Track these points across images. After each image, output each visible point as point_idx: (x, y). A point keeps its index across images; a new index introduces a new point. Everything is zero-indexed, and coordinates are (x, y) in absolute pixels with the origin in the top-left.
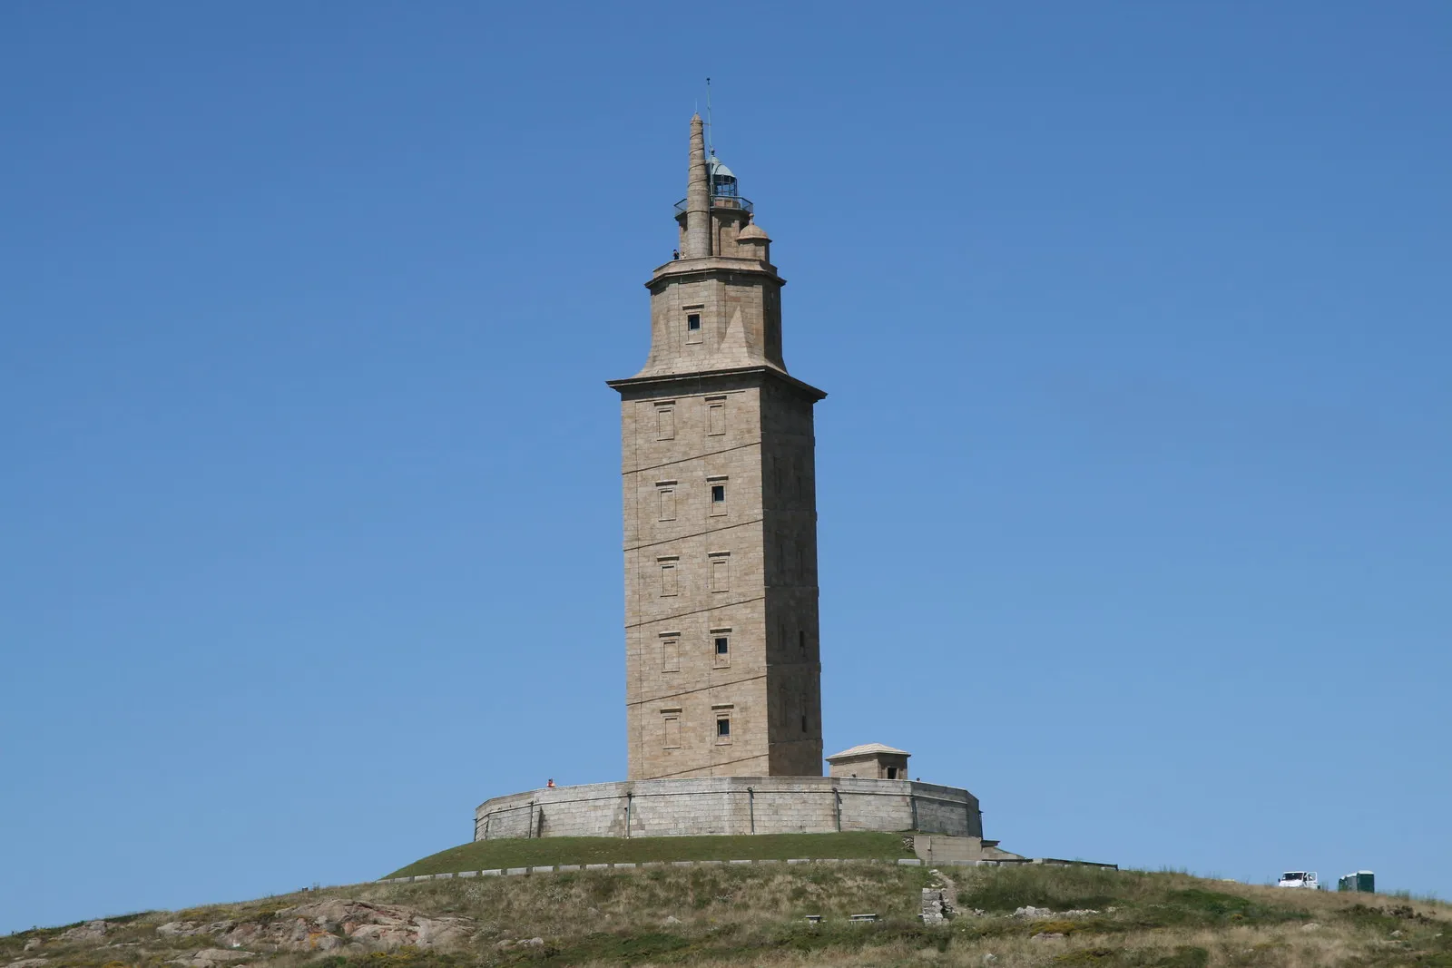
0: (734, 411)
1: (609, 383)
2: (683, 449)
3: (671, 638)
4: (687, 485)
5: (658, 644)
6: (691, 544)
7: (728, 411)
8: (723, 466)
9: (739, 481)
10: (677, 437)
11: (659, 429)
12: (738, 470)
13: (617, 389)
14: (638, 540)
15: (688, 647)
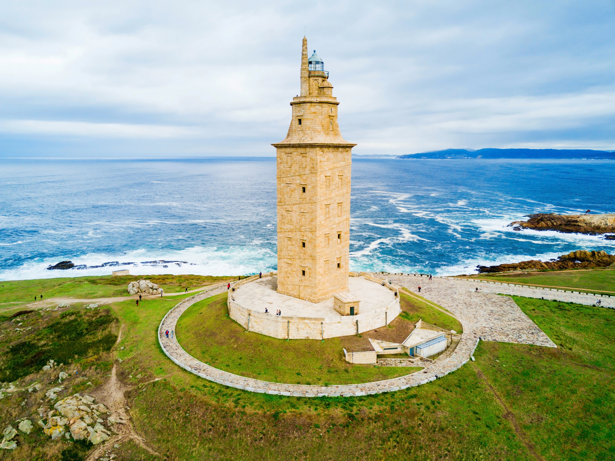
0: (309, 159)
1: (272, 145)
2: (294, 172)
3: (290, 239)
4: (295, 185)
5: (286, 240)
6: (296, 207)
7: (307, 159)
8: (306, 180)
9: (310, 186)
10: (292, 167)
11: (287, 163)
12: (310, 182)
13: (275, 146)
14: (281, 202)
15: (294, 243)
